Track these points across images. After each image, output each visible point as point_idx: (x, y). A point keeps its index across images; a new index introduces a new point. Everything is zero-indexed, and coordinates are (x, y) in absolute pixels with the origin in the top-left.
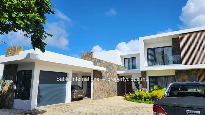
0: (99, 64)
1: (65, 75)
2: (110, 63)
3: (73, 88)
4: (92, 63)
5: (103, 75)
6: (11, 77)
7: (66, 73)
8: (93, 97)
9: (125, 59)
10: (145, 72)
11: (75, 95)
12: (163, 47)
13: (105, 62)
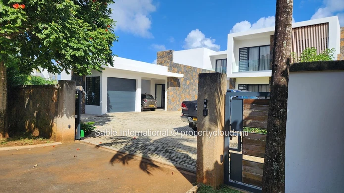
0: (176, 69)
1: (134, 82)
2: (191, 67)
3: (143, 97)
4: (166, 68)
5: (181, 83)
6: (80, 83)
7: (135, 80)
8: (168, 108)
9: (217, 60)
10: (235, 79)
11: (146, 104)
12: (260, 47)
13: (185, 66)
